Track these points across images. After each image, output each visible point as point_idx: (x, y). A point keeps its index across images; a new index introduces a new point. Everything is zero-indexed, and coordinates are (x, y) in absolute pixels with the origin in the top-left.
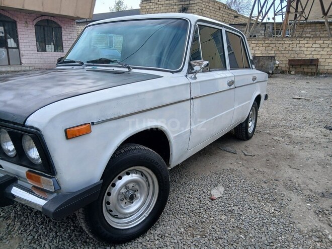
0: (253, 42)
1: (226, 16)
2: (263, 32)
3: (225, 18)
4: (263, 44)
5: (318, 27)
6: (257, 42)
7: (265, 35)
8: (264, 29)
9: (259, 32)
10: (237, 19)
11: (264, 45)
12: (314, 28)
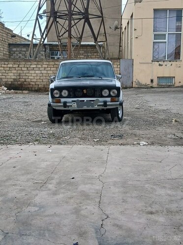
0: (45, 63)
1: (5, 35)
2: (44, 53)
3: (4, 37)
4: (53, 65)
5: (89, 50)
6: (48, 63)
7: (45, 56)
8: (44, 50)
9: (40, 53)
10: (13, 38)
11: (55, 66)
12: (85, 50)
